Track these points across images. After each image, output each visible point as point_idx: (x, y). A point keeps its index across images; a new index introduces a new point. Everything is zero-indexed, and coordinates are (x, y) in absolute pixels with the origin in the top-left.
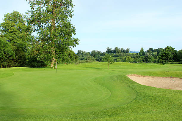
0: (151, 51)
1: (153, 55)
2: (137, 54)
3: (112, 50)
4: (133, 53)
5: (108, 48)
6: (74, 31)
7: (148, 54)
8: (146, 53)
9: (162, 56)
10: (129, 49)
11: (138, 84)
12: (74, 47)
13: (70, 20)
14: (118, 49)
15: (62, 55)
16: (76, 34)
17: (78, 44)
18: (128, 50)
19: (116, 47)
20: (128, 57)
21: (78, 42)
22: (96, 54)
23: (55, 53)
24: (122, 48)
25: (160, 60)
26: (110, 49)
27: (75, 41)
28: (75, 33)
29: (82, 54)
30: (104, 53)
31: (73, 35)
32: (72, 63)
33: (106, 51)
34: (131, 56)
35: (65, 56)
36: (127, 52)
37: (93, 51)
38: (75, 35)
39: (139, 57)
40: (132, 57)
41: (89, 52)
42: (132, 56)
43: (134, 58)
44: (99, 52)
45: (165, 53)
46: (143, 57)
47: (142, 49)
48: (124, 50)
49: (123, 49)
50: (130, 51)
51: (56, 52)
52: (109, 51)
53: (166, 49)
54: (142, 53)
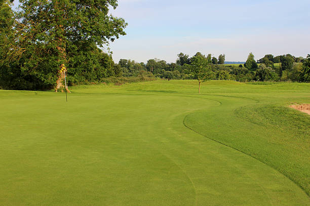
0: (269, 59)
1: (274, 68)
2: (241, 66)
3: (189, 57)
4: (232, 65)
5: (181, 54)
7: (263, 65)
8: (259, 65)
10: (224, 56)
12: (113, 40)
14: (201, 55)
15: (84, 58)
16: (117, 5)
17: (124, 34)
18: (222, 58)
19: (198, 53)
20: (222, 71)
21: (124, 30)
22: (157, 67)
23: (65, 54)
24: (210, 55)
25: (306, 75)
26: (185, 57)
27: (116, 26)
28: (116, 3)
29: (128, 67)
30: (172, 64)
31: (110, 7)
32: (107, 82)
33: (178, 61)
34: (228, 70)
35: (91, 62)
36: (219, 63)
37: (151, 61)
38: (115, 8)
39: (246, 72)
40: (231, 73)
41: (142, 63)
42: (231, 70)
43: (236, 74)
44: (162, 63)
46: (255, 72)
47: (251, 56)
48: (214, 59)
49: (212, 57)
51: (67, 51)
52: (183, 60)
54: (251, 65)
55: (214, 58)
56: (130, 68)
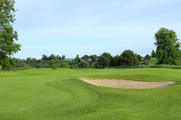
0: (86, 57)
1: (88, 61)
2: (73, 61)
3: (48, 57)
4: (69, 60)
5: (44, 55)
6: (16, 37)
7: (83, 60)
8: (81, 60)
9: (100, 61)
10: (65, 56)
11: (94, 85)
12: (15, 53)
13: (12, 25)
14: (54, 56)
17: (20, 50)
18: (64, 57)
19: (52, 54)
20: (64, 63)
21: (20, 48)
22: (31, 62)
24: (58, 55)
25: (98, 66)
26: (46, 56)
27: (17, 47)
30: (39, 60)
31: (15, 40)
33: (42, 59)
34: (67, 63)
35: (6, 63)
36: (63, 59)
37: (28, 59)
38: (17, 40)
39: (75, 63)
40: (68, 64)
41: (24, 60)
42: (68, 63)
43: (71, 65)
44: (34, 59)
45: (103, 59)
46: (79, 63)
47: (78, 56)
49: (59, 56)
50: (66, 58)
52: (45, 58)
53: (103, 55)
54: (78, 60)
55: (60, 57)
56: (17, 62)
